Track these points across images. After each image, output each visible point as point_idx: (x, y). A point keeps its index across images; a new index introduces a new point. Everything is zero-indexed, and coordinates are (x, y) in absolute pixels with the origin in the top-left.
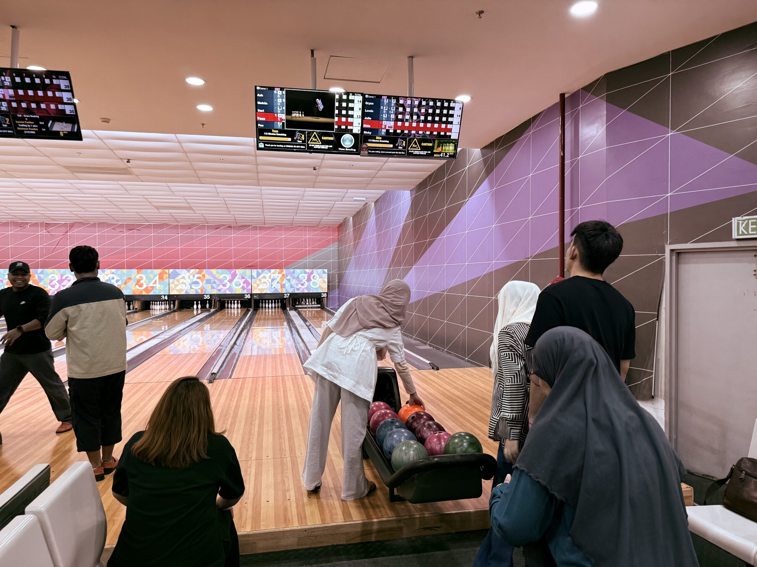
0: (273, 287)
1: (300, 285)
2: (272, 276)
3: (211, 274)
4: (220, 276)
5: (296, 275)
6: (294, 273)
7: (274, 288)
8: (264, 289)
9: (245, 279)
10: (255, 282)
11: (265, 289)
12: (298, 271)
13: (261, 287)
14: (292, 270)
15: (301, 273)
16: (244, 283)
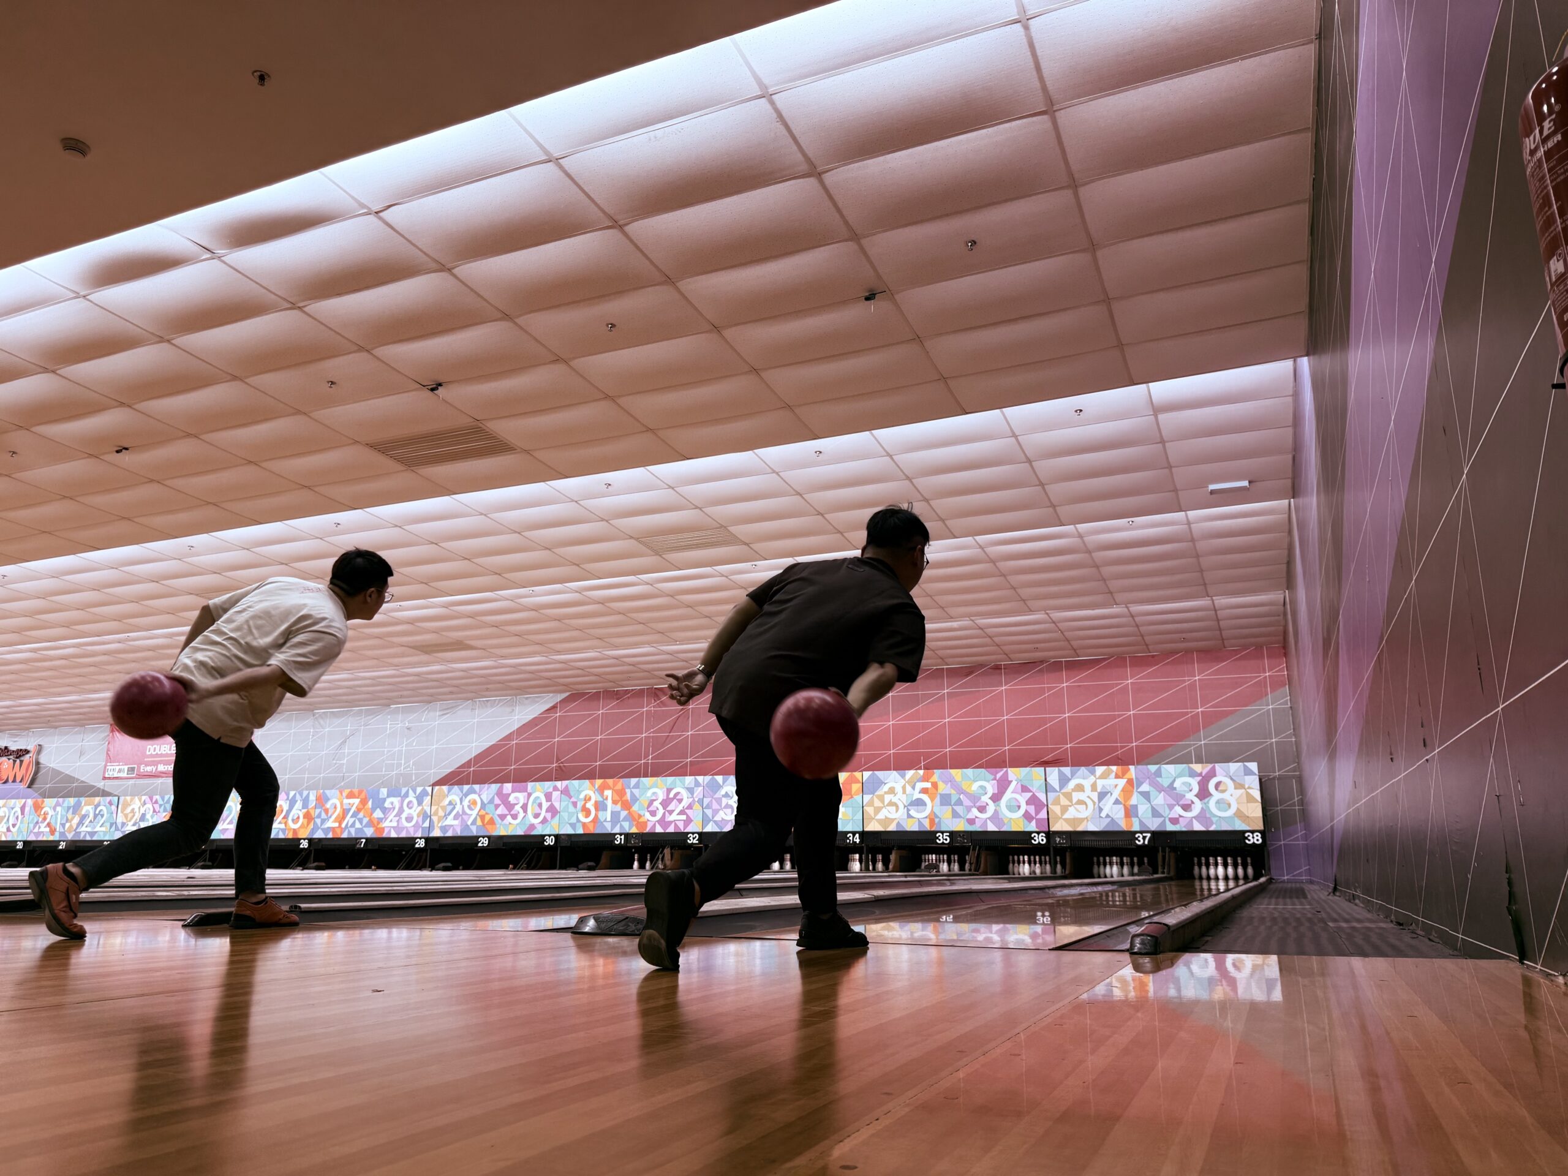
0: (1103, 814)
1: (1178, 810)
2: (1100, 783)
3: (951, 781)
4: (970, 786)
5: (1165, 782)
6: (1160, 776)
7: (1108, 816)
8: (1081, 820)
9: (1031, 794)
10: (1057, 802)
11: (1084, 819)
12: (1170, 770)
13: (1072, 813)
14: (1153, 768)
15: (1180, 775)
16: (1028, 803)
